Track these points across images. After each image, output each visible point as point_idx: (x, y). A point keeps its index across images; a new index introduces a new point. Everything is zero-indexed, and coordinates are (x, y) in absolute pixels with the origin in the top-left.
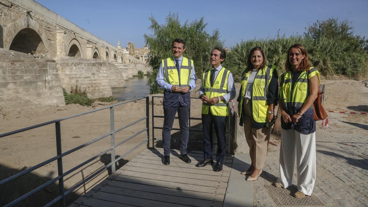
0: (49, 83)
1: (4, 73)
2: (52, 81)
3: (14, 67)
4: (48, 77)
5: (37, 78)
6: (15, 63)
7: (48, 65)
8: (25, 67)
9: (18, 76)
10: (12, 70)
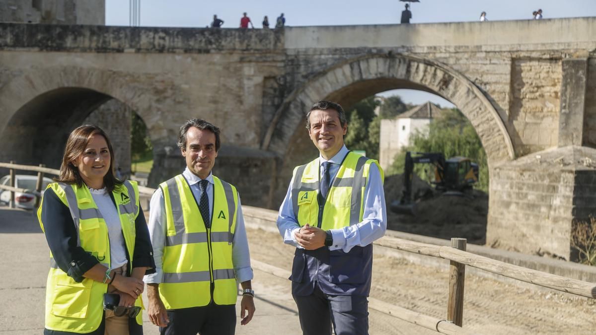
0: (555, 210)
1: (511, 187)
2: (559, 207)
3: (523, 180)
4: (556, 199)
5: (543, 200)
6: (524, 174)
7: (562, 179)
8: (534, 180)
9: (522, 194)
10: (519, 183)
